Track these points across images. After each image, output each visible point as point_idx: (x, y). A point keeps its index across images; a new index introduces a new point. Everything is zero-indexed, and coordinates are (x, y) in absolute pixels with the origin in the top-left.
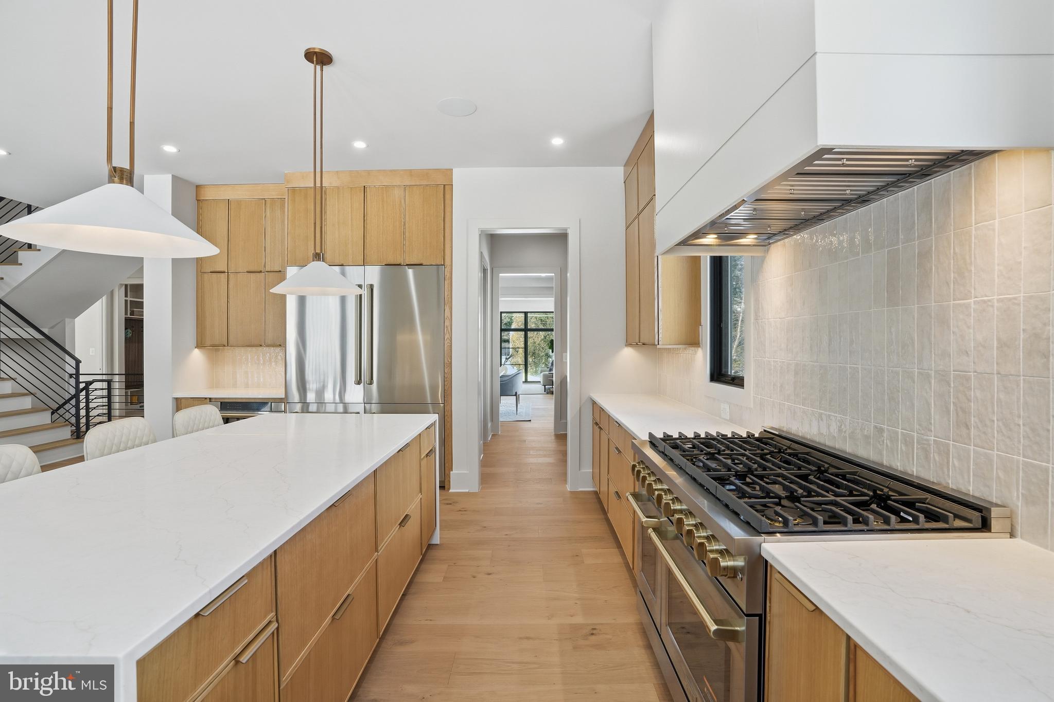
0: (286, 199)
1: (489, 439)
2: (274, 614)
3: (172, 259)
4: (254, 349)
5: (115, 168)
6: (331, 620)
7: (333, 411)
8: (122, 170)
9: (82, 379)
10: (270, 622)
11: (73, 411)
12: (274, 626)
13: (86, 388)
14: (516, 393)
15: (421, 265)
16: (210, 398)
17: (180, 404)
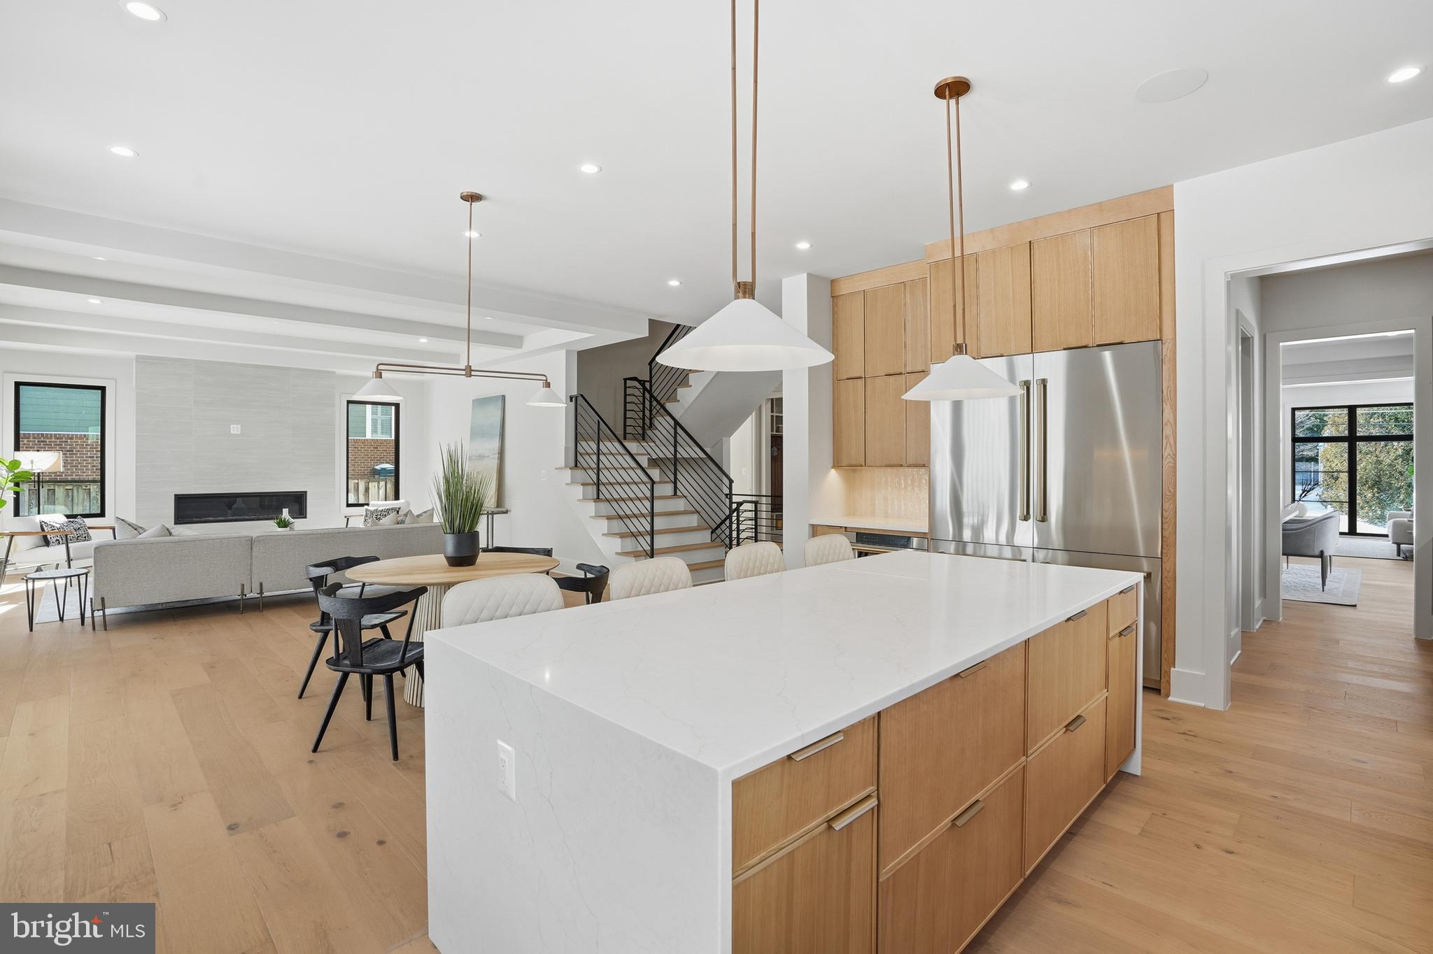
0: (928, 279)
1: (1257, 627)
2: (874, 788)
3: (809, 368)
4: (895, 470)
5: (739, 283)
6: (949, 825)
7: (996, 555)
8: (745, 284)
9: (735, 499)
10: (868, 797)
11: (727, 532)
12: (872, 803)
13: (737, 509)
14: (1322, 552)
15: (1121, 343)
16: (846, 528)
17: (815, 530)
